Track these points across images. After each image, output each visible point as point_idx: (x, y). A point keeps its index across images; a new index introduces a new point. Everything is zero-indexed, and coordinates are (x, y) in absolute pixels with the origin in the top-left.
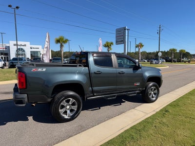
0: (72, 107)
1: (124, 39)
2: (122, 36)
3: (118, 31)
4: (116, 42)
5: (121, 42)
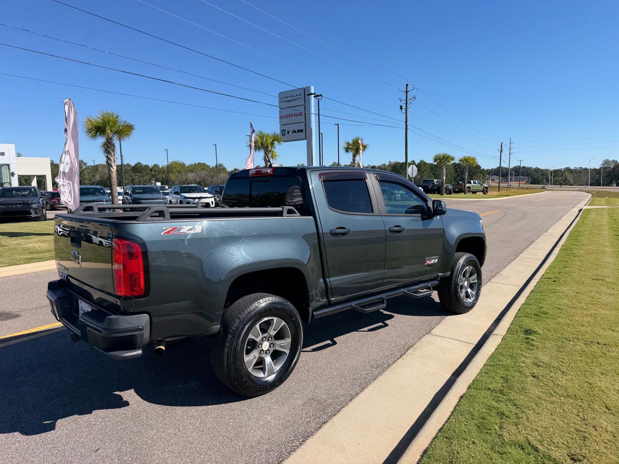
0: (278, 342)
1: (305, 124)
2: (300, 114)
3: (285, 98)
4: (283, 135)
5: (297, 133)
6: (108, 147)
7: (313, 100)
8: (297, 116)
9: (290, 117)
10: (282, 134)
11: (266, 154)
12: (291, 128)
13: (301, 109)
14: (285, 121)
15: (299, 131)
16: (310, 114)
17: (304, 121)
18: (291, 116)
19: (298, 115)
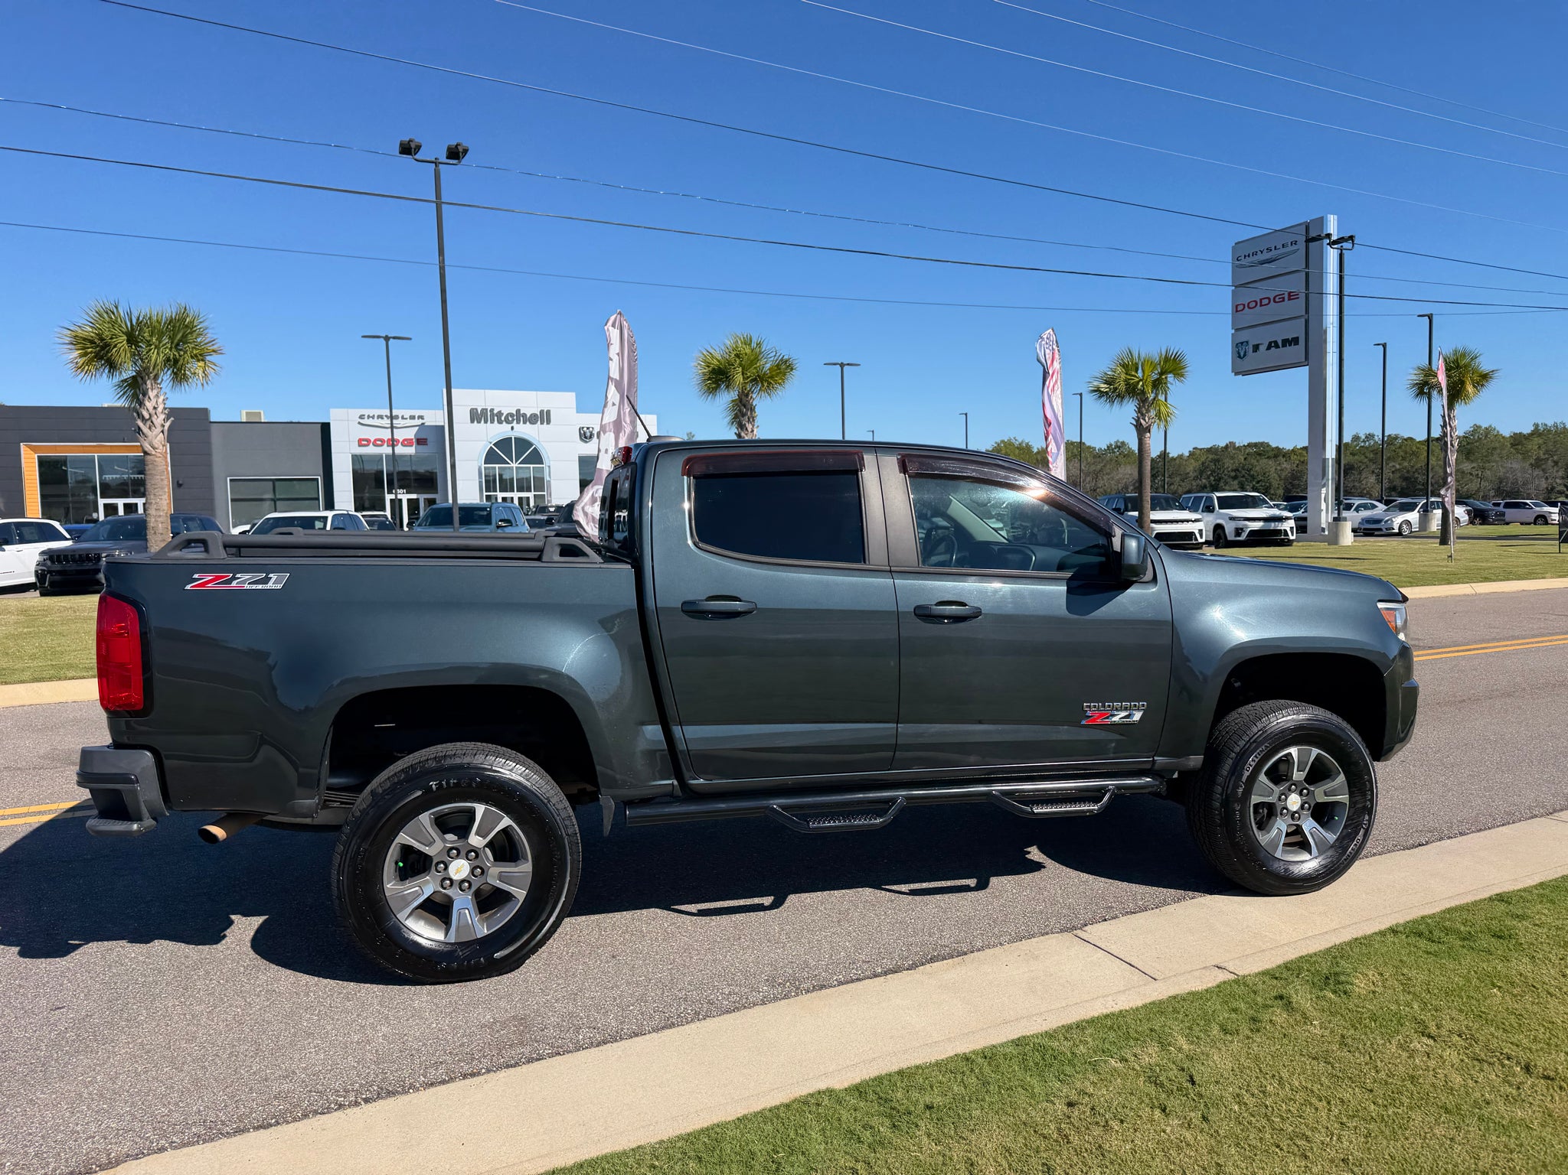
0: (500, 868)
1: (1307, 322)
2: (1291, 296)
3: (1249, 256)
4: (1239, 357)
5: (1281, 349)
6: (742, 412)
7: (1332, 255)
8: (1284, 301)
9: (1261, 305)
10: (1239, 353)
11: (1139, 411)
12: (1264, 336)
13: (1296, 284)
14: (1249, 317)
15: (1286, 342)
16: (1321, 294)
17: (1304, 313)
18: (1265, 302)
19: (1286, 299)
